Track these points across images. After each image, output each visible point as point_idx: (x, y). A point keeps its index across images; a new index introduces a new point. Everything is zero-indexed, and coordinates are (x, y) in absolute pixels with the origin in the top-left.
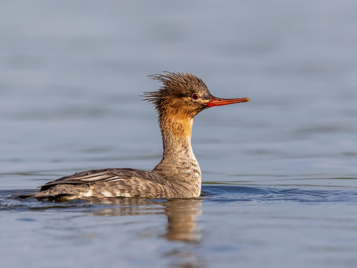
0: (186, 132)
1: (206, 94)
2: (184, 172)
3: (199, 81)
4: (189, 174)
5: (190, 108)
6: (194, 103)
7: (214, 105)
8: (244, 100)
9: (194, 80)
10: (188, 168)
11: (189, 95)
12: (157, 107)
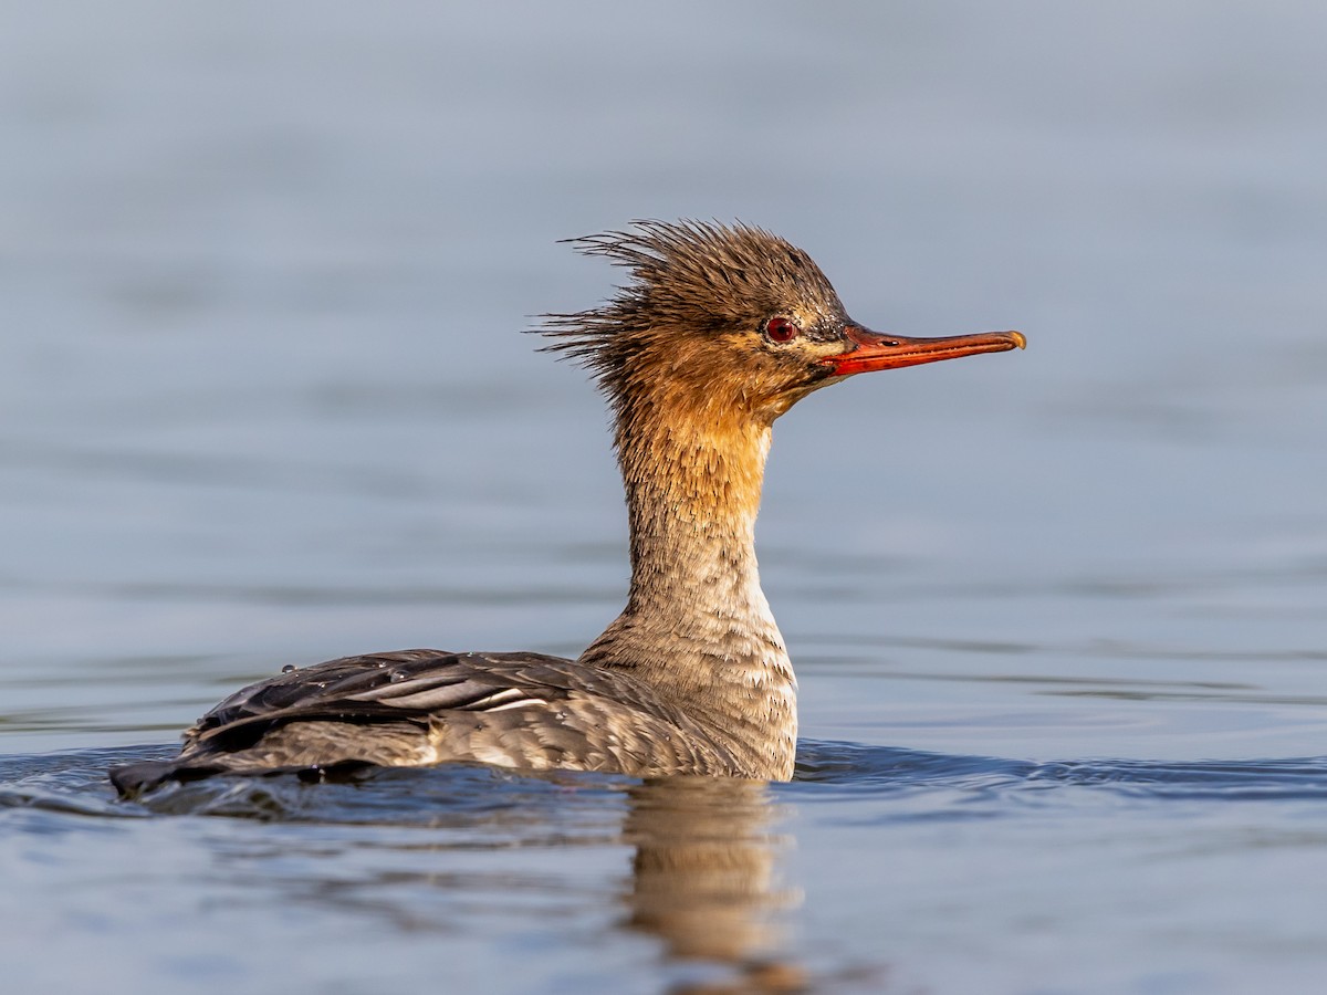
0: (738, 492)
1: (830, 318)
2: (737, 681)
3: (794, 258)
4: (758, 690)
5: (757, 380)
6: (777, 356)
7: (866, 366)
8: (1003, 343)
9: (772, 255)
10: (750, 660)
11: (751, 321)
12: (608, 381)
